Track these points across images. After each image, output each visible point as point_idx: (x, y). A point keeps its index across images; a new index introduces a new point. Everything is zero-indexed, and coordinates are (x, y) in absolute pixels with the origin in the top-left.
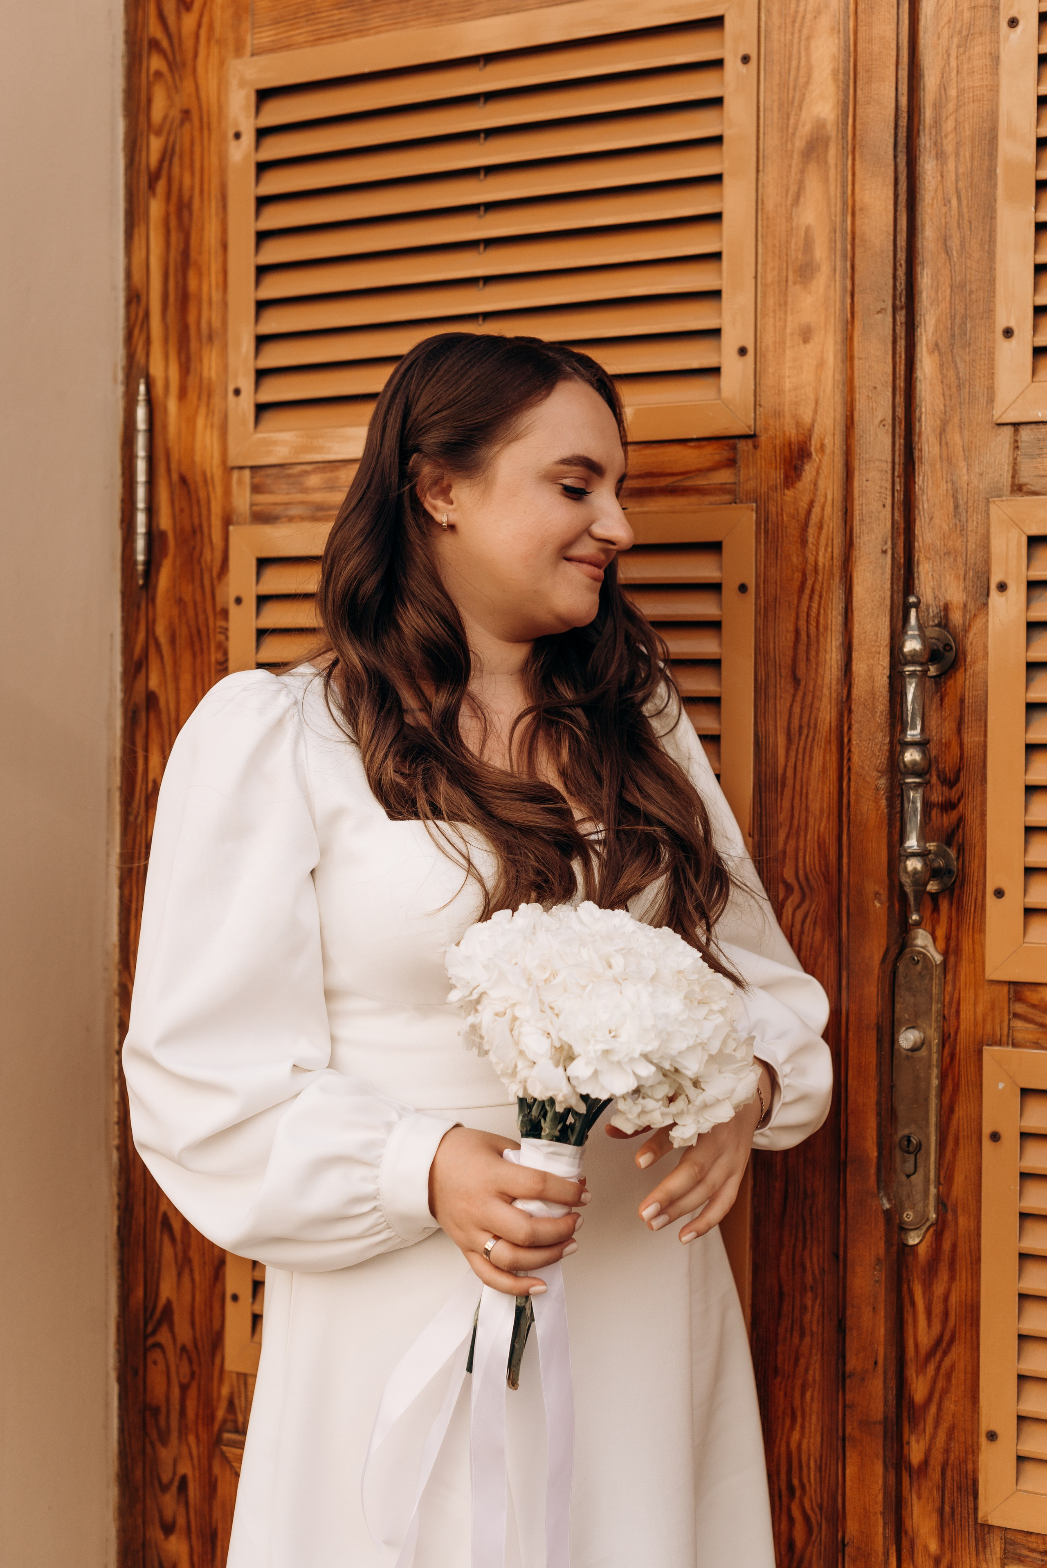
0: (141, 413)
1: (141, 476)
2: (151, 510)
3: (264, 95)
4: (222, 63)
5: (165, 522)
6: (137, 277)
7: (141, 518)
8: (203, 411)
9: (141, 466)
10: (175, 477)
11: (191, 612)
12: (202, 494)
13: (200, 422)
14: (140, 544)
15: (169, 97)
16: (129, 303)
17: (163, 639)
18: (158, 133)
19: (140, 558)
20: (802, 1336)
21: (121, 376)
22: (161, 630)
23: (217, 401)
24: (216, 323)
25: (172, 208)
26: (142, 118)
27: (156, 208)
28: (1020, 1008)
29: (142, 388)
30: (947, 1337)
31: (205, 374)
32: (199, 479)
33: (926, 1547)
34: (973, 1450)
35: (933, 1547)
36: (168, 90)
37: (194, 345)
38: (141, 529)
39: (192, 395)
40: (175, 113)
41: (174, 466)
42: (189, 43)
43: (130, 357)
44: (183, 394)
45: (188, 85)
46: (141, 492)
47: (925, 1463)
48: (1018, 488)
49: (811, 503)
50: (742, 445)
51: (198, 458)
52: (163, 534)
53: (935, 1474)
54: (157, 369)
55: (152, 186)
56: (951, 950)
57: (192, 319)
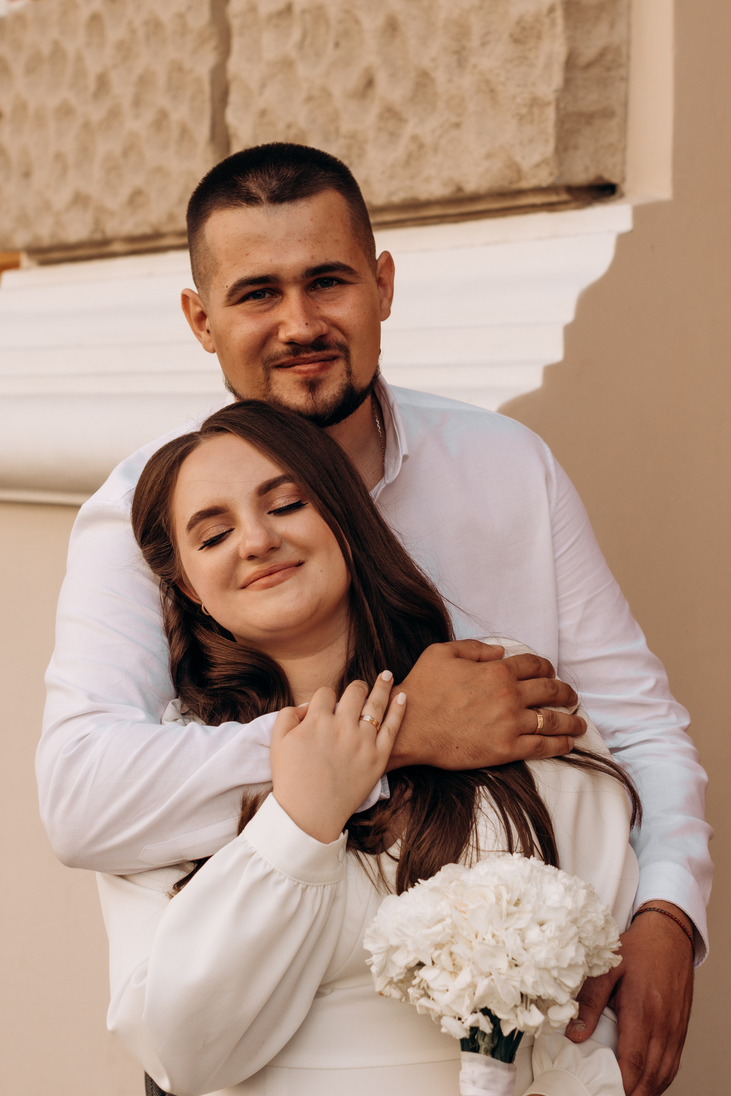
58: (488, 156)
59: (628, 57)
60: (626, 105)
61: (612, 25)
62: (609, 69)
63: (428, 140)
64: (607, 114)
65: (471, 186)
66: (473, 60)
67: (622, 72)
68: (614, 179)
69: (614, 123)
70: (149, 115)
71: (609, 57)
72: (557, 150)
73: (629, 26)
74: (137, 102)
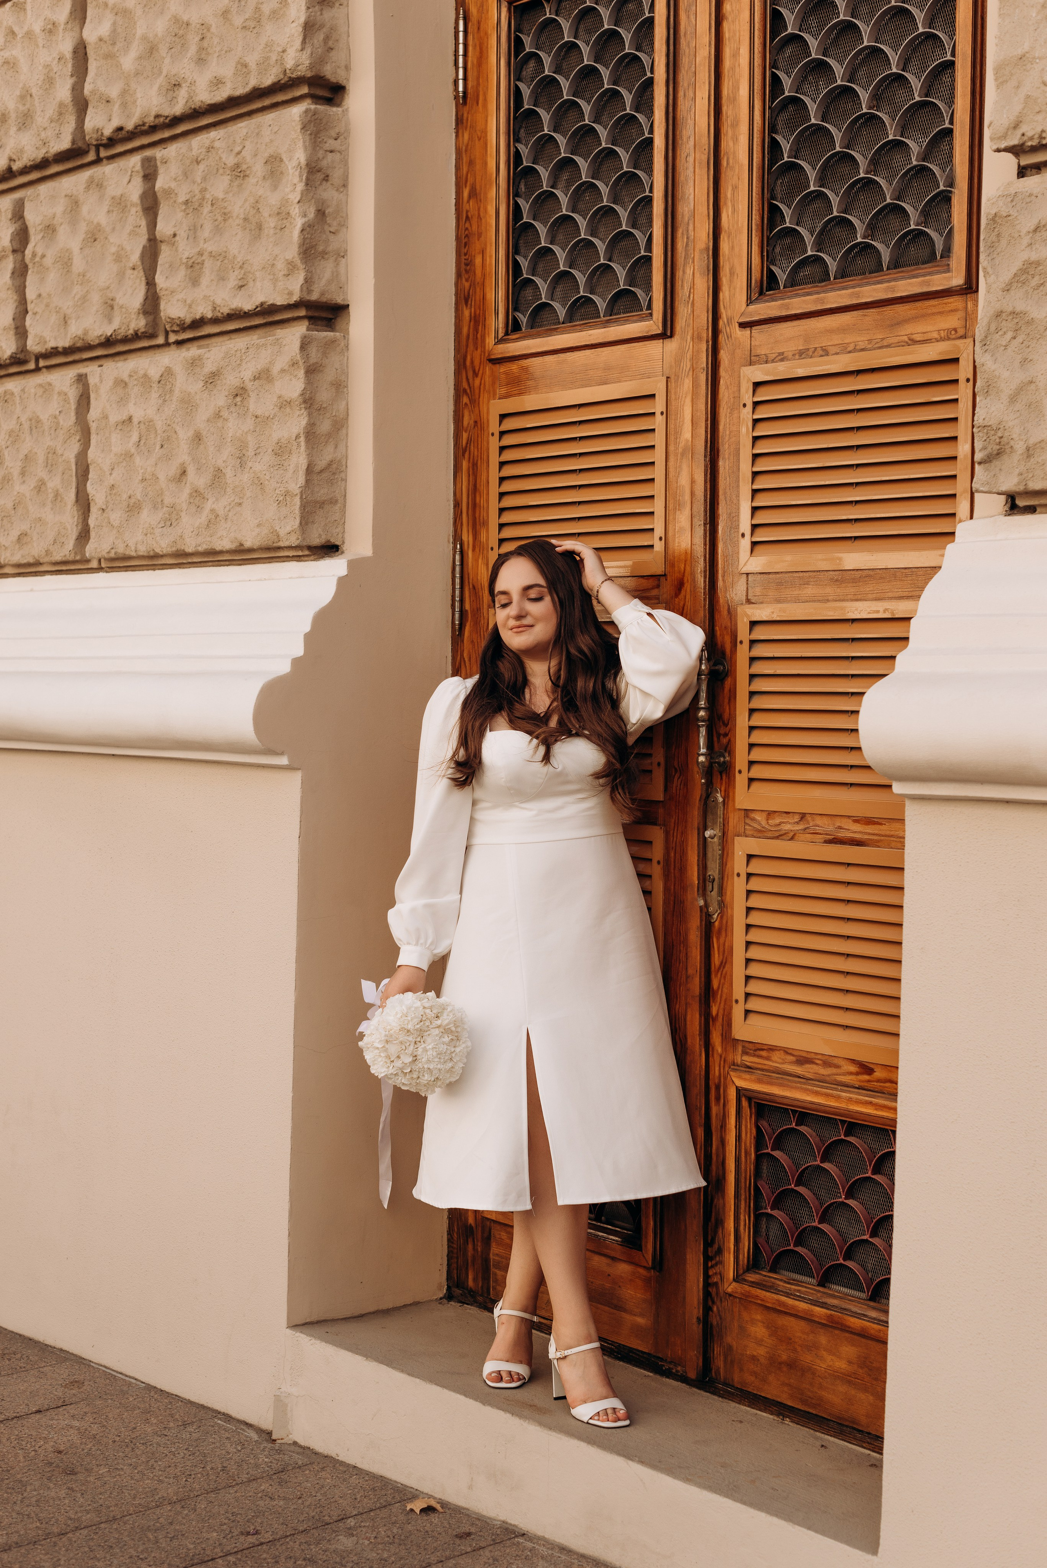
0: (458, 557)
1: (458, 586)
2: (462, 601)
3: (503, 417)
4: (489, 402)
5: (467, 606)
6: (458, 495)
7: (457, 604)
8: (481, 557)
9: (458, 581)
10: (471, 586)
11: (476, 648)
12: (481, 594)
13: (480, 561)
14: (457, 616)
15: (470, 415)
16: (455, 507)
17: (466, 659)
18: (466, 432)
19: (457, 622)
20: (680, 963)
21: (451, 540)
22: (465, 655)
23: (485, 552)
24: (485, 518)
25: (471, 465)
26: (460, 424)
27: (465, 464)
28: (748, 821)
29: (458, 546)
30: (724, 961)
31: (482, 540)
32: (480, 587)
33: (717, 1051)
34: (731, 1008)
35: (720, 1050)
36: (470, 412)
37: (478, 527)
38: (457, 609)
39: (477, 550)
40: (472, 422)
41: (471, 581)
42: (477, 391)
43: (455, 531)
44: (474, 550)
45: (477, 409)
46: (457, 592)
47: (717, 1015)
48: (749, 601)
49: (684, 605)
50: (663, 579)
51: (479, 578)
52: (467, 611)
53: (720, 1019)
54: (465, 538)
55: (463, 455)
56: (726, 797)
57: (477, 515)
58: (259, 525)
59: (346, 466)
60: (345, 496)
61: (336, 447)
62: (334, 474)
63: (221, 513)
64: (333, 501)
65: (248, 544)
66: (250, 464)
67: (343, 475)
68: (337, 543)
69: (337, 507)
70: (32, 483)
71: (334, 466)
72: (301, 523)
73: (347, 447)
74: (23, 473)
